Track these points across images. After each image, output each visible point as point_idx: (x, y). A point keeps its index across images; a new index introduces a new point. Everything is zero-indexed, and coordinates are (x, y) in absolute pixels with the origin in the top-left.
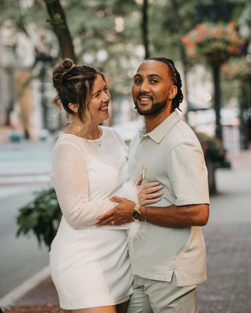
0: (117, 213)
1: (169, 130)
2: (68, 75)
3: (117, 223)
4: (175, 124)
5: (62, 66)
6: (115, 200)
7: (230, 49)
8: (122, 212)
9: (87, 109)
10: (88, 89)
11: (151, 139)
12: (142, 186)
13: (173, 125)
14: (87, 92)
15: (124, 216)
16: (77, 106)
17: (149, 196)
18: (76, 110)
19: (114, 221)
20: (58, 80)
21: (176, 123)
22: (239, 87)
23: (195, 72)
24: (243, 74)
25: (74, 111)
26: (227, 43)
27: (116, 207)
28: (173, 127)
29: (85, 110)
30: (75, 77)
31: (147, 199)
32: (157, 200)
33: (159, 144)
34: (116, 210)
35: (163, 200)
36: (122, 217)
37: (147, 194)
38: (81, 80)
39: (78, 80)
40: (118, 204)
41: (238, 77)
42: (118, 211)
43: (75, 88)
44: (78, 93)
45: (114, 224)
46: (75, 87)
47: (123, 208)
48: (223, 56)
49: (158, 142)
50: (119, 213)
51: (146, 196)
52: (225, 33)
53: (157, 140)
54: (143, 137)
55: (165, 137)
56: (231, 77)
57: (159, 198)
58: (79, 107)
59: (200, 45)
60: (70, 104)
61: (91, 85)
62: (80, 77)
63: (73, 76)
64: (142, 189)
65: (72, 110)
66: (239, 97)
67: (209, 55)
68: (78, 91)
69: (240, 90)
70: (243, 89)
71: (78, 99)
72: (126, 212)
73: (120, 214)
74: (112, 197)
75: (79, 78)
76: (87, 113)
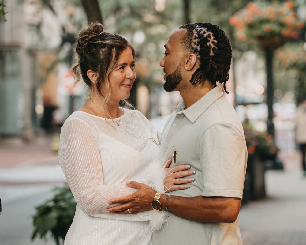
0: (135, 201)
1: (206, 108)
2: (96, 39)
3: (134, 212)
4: (215, 102)
5: (92, 29)
6: (133, 186)
7: (285, 32)
8: (140, 201)
9: (107, 79)
10: (114, 58)
11: (186, 117)
12: (171, 169)
13: (212, 103)
14: (111, 60)
15: (143, 205)
16: (97, 75)
17: (178, 181)
18: (94, 80)
19: (131, 209)
20: (83, 42)
21: (216, 100)
22: (296, 77)
23: (245, 60)
24: (300, 62)
25: (92, 81)
26: (282, 25)
27: (134, 194)
28: (211, 105)
29: (105, 81)
30: (102, 42)
31: (175, 184)
32: (185, 186)
33: (193, 123)
34: (134, 197)
35: (193, 187)
36: (140, 206)
37: (176, 179)
38: (108, 46)
39: (105, 45)
40: (136, 190)
41: (294, 65)
42: (136, 199)
43: (99, 54)
44: (101, 60)
45: (130, 213)
46: (100, 52)
47: (142, 196)
48: (277, 39)
49: (193, 121)
50: (137, 201)
51: (174, 180)
52: (280, 14)
53: (192, 119)
54: (177, 114)
55: (202, 115)
56: (287, 65)
57: (188, 185)
58: (98, 75)
59: (251, 26)
60: (90, 70)
61: (118, 55)
62: (108, 42)
63: (101, 40)
64: (171, 172)
65: (90, 79)
66: (296, 89)
67: (261, 38)
68: (101, 57)
69: (297, 81)
70: (300, 80)
71: (100, 66)
72: (146, 200)
73: (139, 203)
74: (130, 182)
75: (106, 43)
76: (107, 84)
